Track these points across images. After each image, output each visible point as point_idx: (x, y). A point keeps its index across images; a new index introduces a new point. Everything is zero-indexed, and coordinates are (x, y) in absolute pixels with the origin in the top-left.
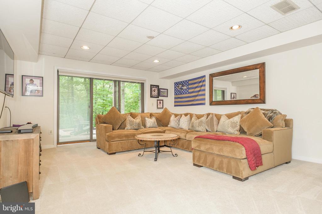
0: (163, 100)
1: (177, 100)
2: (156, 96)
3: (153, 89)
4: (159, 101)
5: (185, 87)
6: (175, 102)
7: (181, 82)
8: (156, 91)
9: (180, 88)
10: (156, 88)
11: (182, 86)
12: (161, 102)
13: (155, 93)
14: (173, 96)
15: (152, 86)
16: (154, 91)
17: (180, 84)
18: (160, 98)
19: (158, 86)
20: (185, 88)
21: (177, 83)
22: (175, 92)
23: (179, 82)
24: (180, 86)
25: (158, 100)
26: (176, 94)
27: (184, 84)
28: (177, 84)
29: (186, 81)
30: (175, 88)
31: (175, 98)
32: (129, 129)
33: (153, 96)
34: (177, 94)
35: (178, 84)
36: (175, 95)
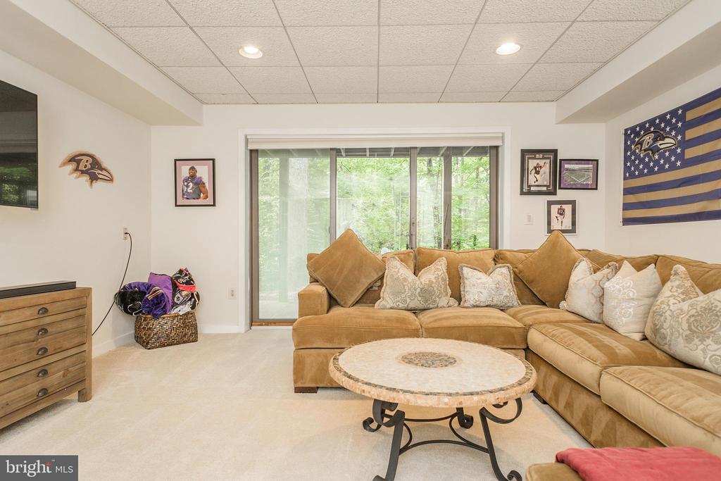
0: (573, 203)
1: (632, 199)
2: (545, 189)
3: (532, 164)
4: (555, 208)
5: (667, 140)
6: (626, 207)
7: (652, 122)
8: (546, 169)
9: (645, 146)
10: (543, 158)
11: (655, 140)
12: (568, 208)
14: (620, 184)
15: (526, 154)
16: (537, 173)
17: (647, 132)
18: (562, 195)
19: (555, 152)
20: (669, 141)
21: (633, 129)
22: (627, 169)
23: (642, 126)
24: (648, 139)
25: (550, 203)
26: (629, 174)
27: (664, 129)
28: (633, 135)
29: (673, 113)
30: (626, 151)
31: (627, 191)
32: (388, 306)
33: (532, 189)
34: (632, 176)
35: (637, 134)
36: (625, 178)
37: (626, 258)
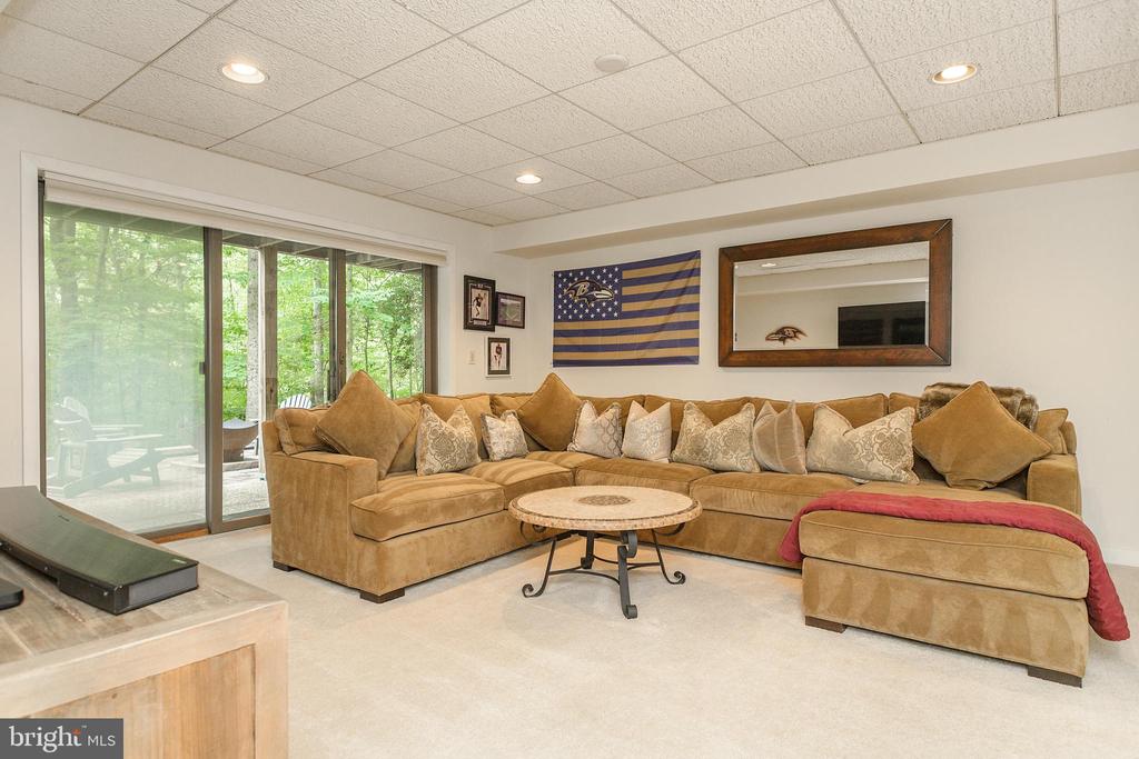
0: (507, 341)
1: (563, 341)
2: (485, 323)
3: (475, 293)
4: (494, 345)
5: (603, 292)
6: (557, 349)
7: (587, 271)
8: (486, 301)
9: (580, 293)
10: (484, 289)
11: (591, 289)
12: (504, 346)
13: (481, 312)
14: (550, 326)
15: (470, 282)
16: (479, 304)
17: (582, 280)
18: (500, 332)
19: (492, 283)
20: (605, 294)
21: (565, 273)
22: (557, 312)
23: (576, 272)
24: (583, 287)
25: (491, 340)
26: (559, 316)
27: (600, 281)
28: (563, 279)
29: (610, 269)
30: (556, 294)
31: (557, 333)
32: (436, 470)
33: (475, 323)
34: (565, 319)
35: (571, 280)
36: (556, 320)
37: (588, 398)
